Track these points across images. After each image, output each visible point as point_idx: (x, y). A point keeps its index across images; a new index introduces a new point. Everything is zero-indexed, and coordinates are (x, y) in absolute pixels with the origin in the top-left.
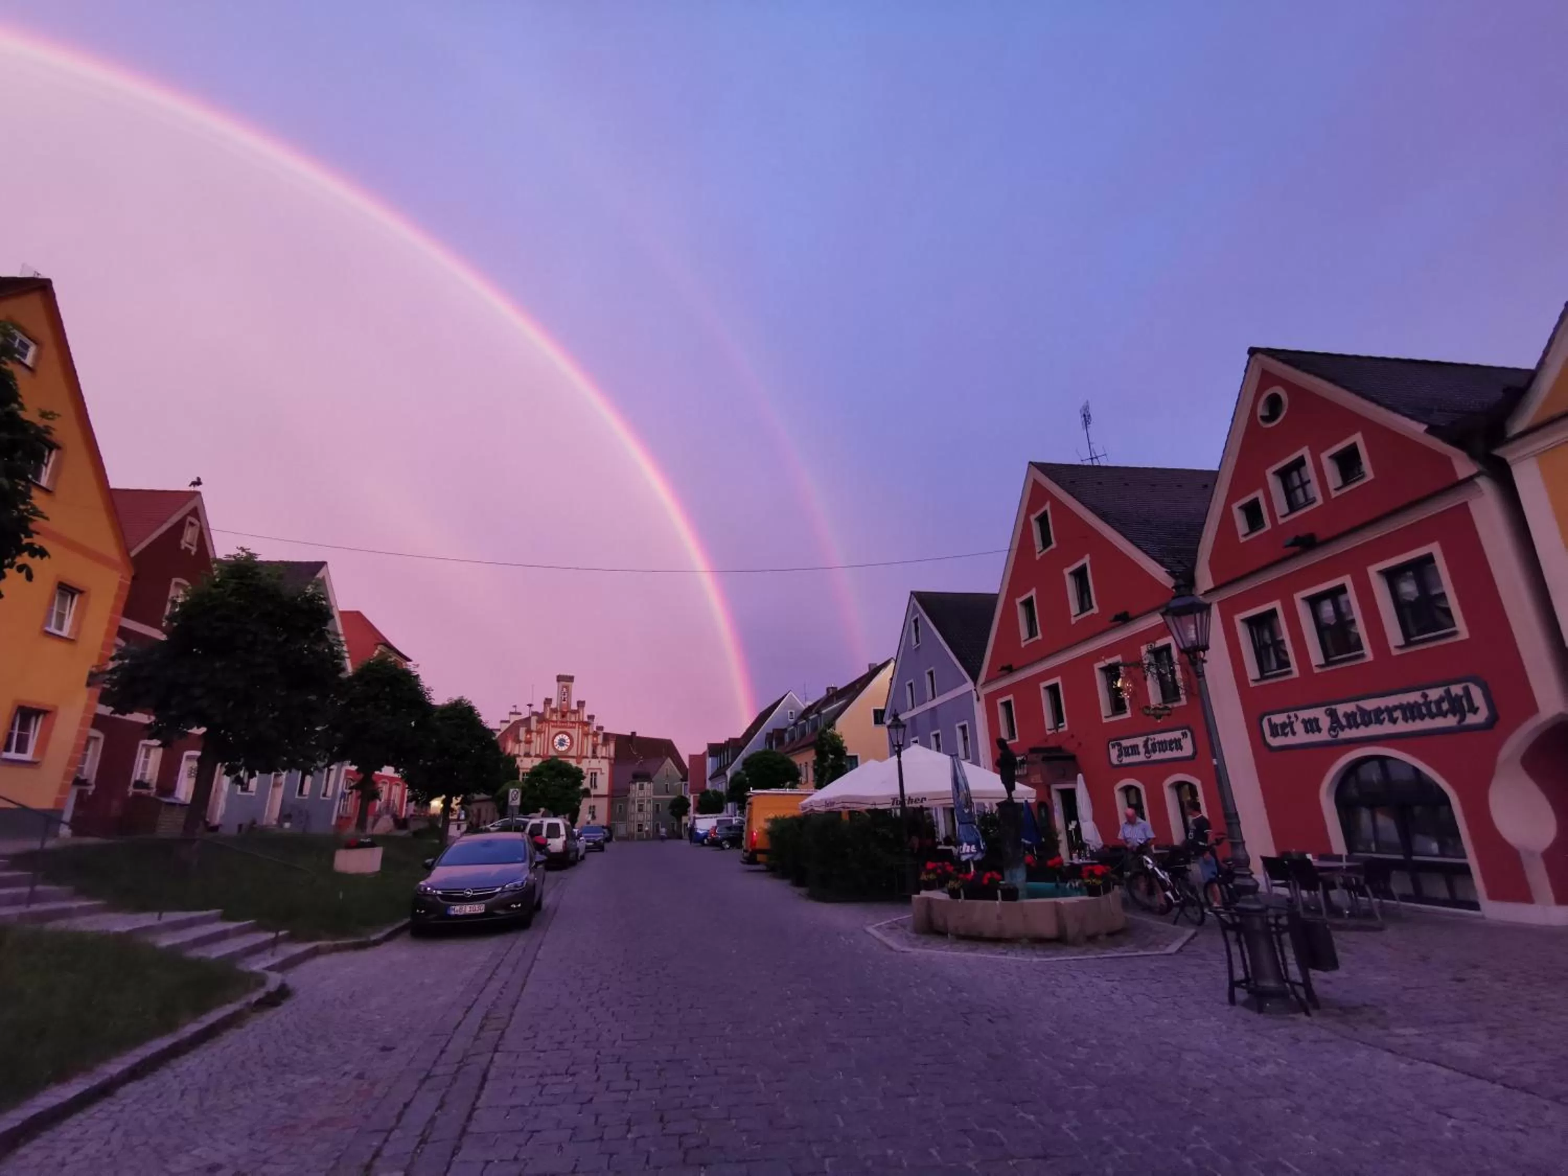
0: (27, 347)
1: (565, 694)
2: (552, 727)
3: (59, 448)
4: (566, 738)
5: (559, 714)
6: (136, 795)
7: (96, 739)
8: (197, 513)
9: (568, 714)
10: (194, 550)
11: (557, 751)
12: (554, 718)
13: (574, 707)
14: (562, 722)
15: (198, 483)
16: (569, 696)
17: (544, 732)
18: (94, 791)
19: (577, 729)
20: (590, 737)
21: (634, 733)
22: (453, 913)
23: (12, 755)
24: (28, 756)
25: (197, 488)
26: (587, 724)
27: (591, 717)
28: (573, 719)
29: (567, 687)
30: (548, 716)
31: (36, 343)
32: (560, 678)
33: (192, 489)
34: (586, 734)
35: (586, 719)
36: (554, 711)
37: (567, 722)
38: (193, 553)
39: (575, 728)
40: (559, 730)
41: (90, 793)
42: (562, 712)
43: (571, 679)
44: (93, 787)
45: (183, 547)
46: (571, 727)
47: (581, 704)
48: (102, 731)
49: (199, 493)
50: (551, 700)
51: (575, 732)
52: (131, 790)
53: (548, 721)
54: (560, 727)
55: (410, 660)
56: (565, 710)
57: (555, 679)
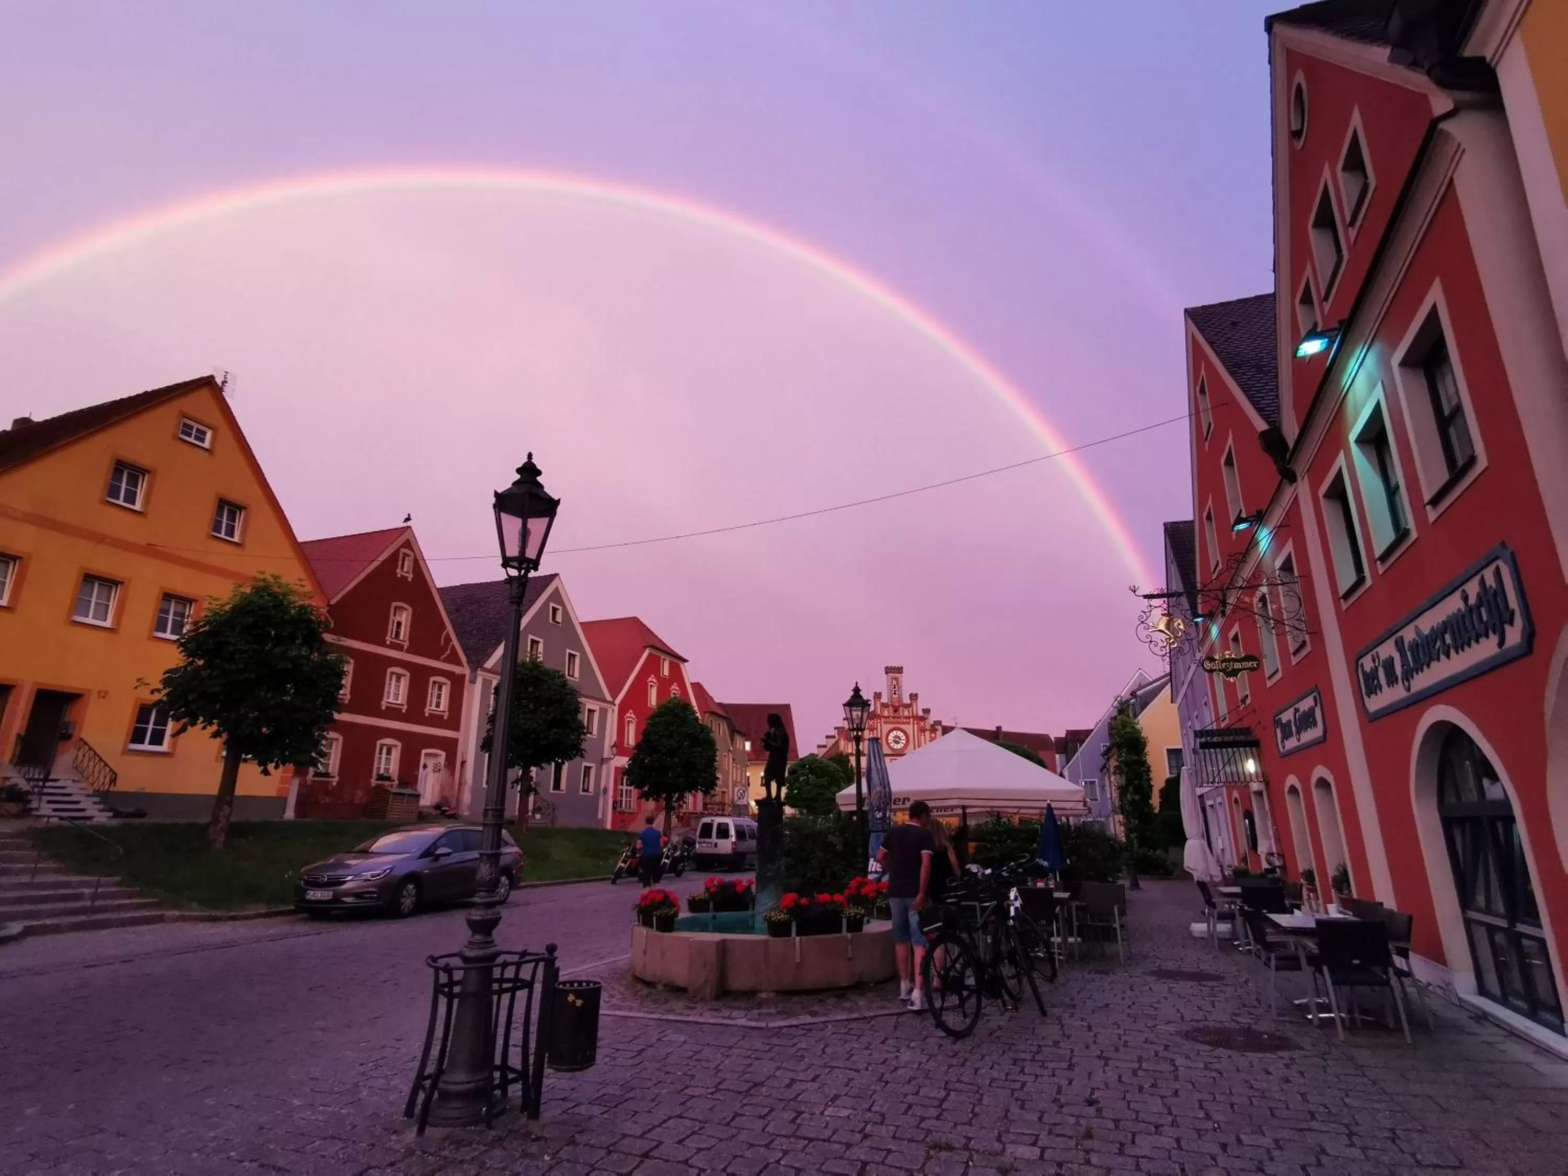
0: (204, 433)
1: (896, 688)
2: (885, 723)
3: (245, 508)
4: (901, 734)
5: (891, 709)
6: (378, 786)
7: (336, 739)
8: (410, 544)
9: (901, 708)
10: (410, 577)
11: (892, 749)
12: (886, 714)
13: (906, 700)
14: (894, 717)
15: (408, 519)
16: (900, 688)
17: (877, 729)
18: (338, 783)
19: (911, 725)
20: (927, 733)
21: (999, 728)
22: (308, 897)
23: (146, 747)
24: (164, 748)
25: (409, 523)
26: (922, 719)
27: (927, 711)
28: (906, 714)
29: (896, 679)
30: (879, 712)
31: (212, 429)
32: (888, 670)
33: (405, 525)
34: (923, 730)
35: (921, 714)
36: (884, 706)
37: (900, 717)
38: (410, 580)
39: (909, 723)
40: (892, 726)
41: (334, 784)
42: (893, 706)
43: (899, 670)
44: (337, 779)
45: (399, 576)
46: (904, 723)
47: (914, 697)
48: (341, 733)
49: (409, 527)
50: (880, 693)
51: (909, 728)
52: (374, 782)
53: (879, 717)
54: (893, 723)
55: (686, 661)
56: (897, 704)
57: (883, 670)
